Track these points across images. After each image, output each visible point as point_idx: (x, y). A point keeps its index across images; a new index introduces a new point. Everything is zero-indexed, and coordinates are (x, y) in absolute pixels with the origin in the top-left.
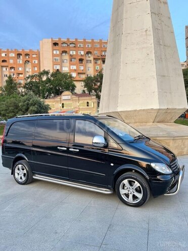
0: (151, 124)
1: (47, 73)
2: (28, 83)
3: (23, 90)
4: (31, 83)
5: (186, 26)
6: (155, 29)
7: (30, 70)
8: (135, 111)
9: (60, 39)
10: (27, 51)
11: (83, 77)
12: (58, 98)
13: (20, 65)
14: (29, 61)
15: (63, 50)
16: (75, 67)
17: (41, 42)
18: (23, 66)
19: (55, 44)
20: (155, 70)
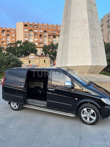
0: (86, 74)
1: (20, 42)
2: (9, 48)
3: (6, 52)
4: (10, 48)
5: (101, 19)
6: (89, 19)
7: (10, 40)
8: (78, 66)
9: (28, 22)
10: (8, 29)
11: (42, 45)
12: (27, 58)
13: (4, 37)
14: (9, 35)
15: (30, 29)
16: (37, 40)
17: (17, 24)
18: (6, 37)
19: (26, 25)
20: (89, 43)
